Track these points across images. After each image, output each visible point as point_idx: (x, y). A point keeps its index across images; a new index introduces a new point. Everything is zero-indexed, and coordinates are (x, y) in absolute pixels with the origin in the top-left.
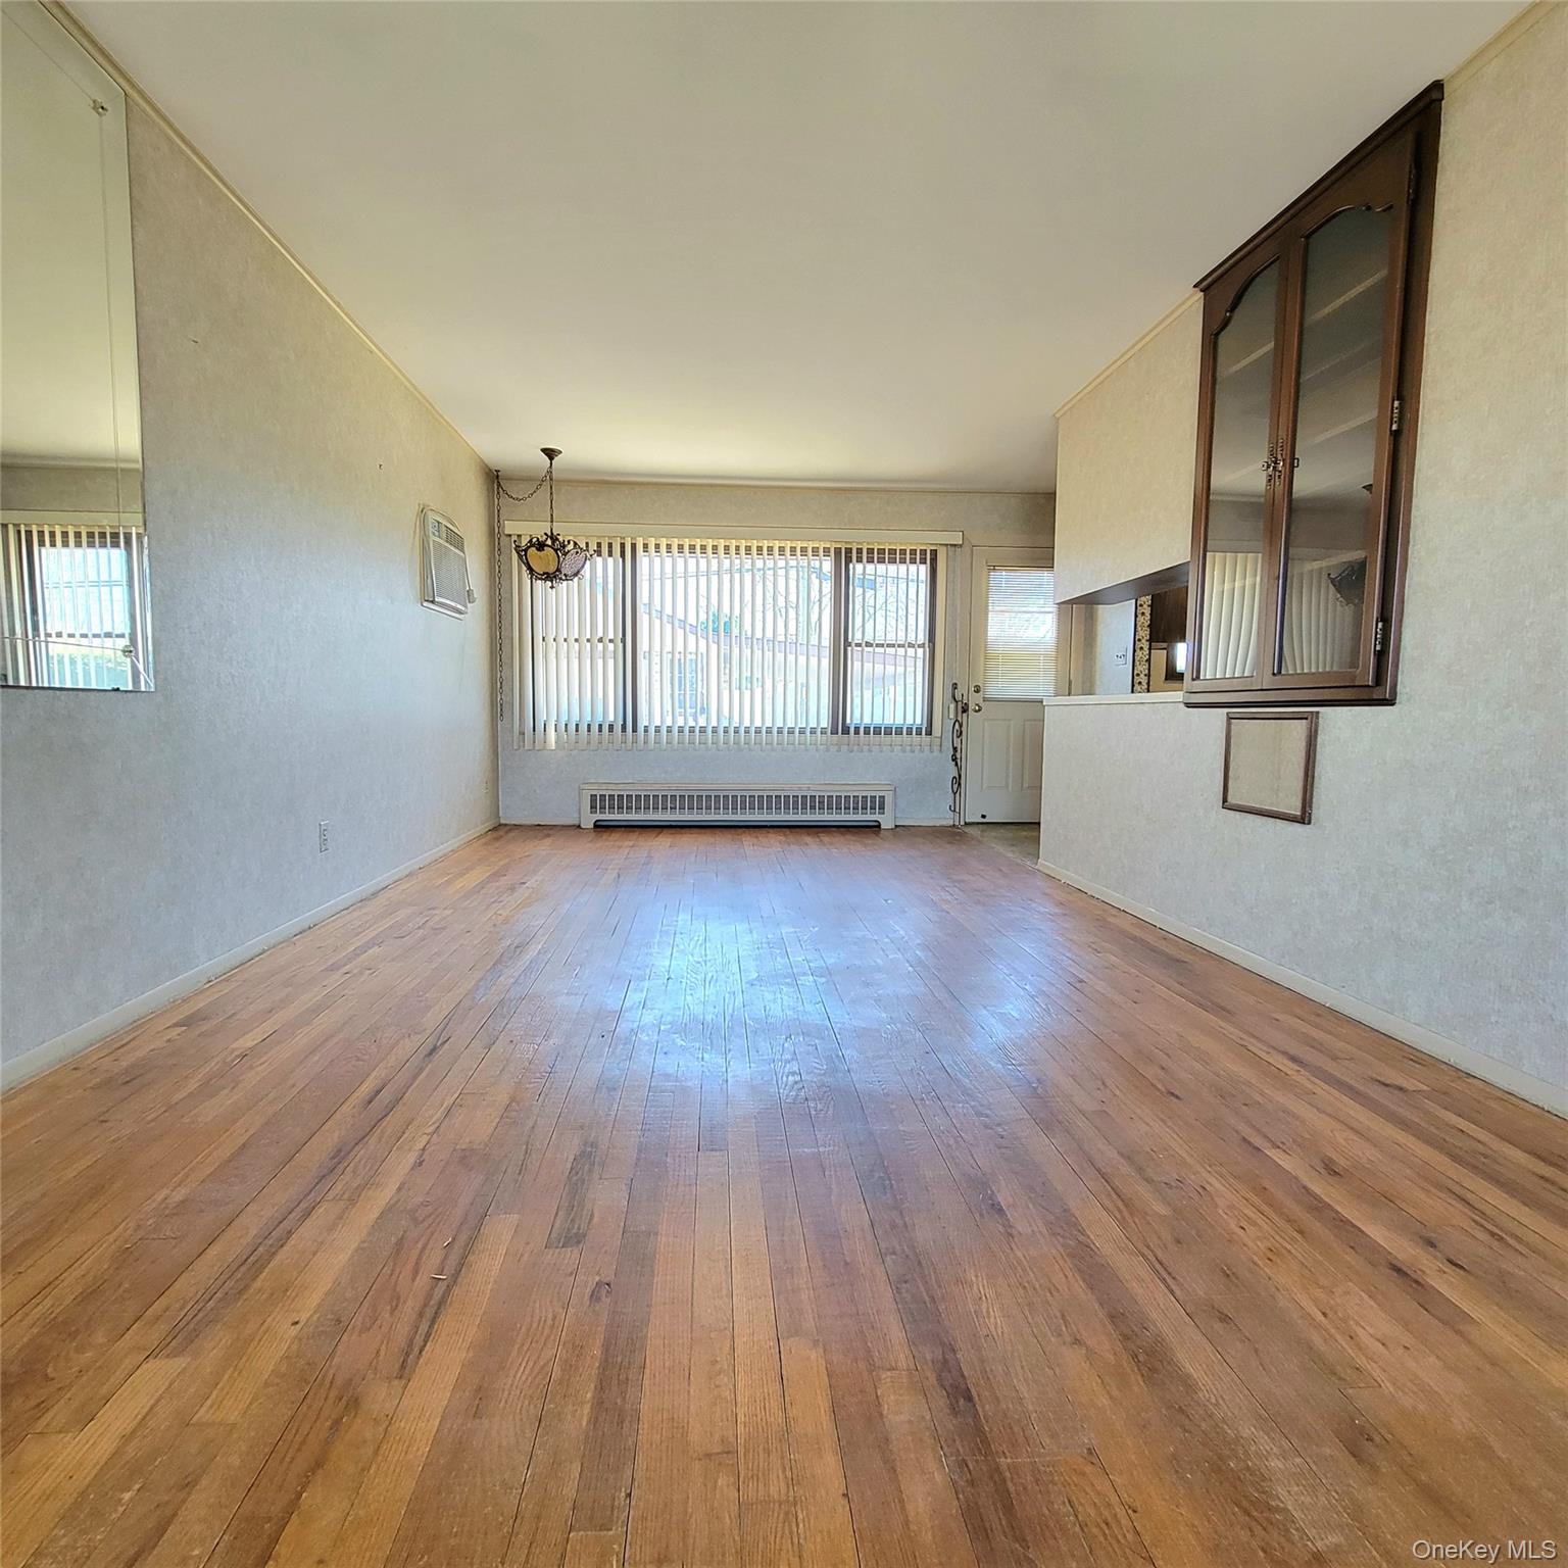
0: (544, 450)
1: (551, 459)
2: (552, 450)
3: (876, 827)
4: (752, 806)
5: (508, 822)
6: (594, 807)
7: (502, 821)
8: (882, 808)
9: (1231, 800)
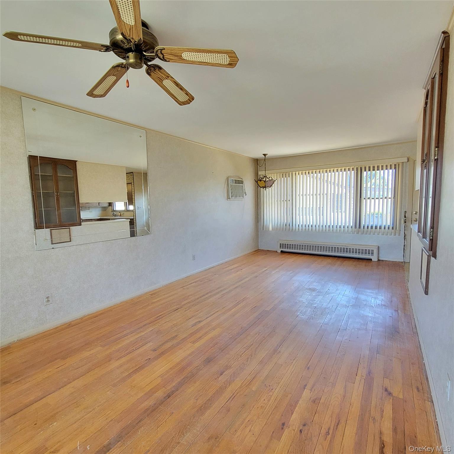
0: (263, 154)
1: (265, 156)
2: (265, 154)
3: (370, 260)
4: (332, 250)
5: (261, 249)
6: (280, 247)
7: (260, 249)
8: (372, 254)
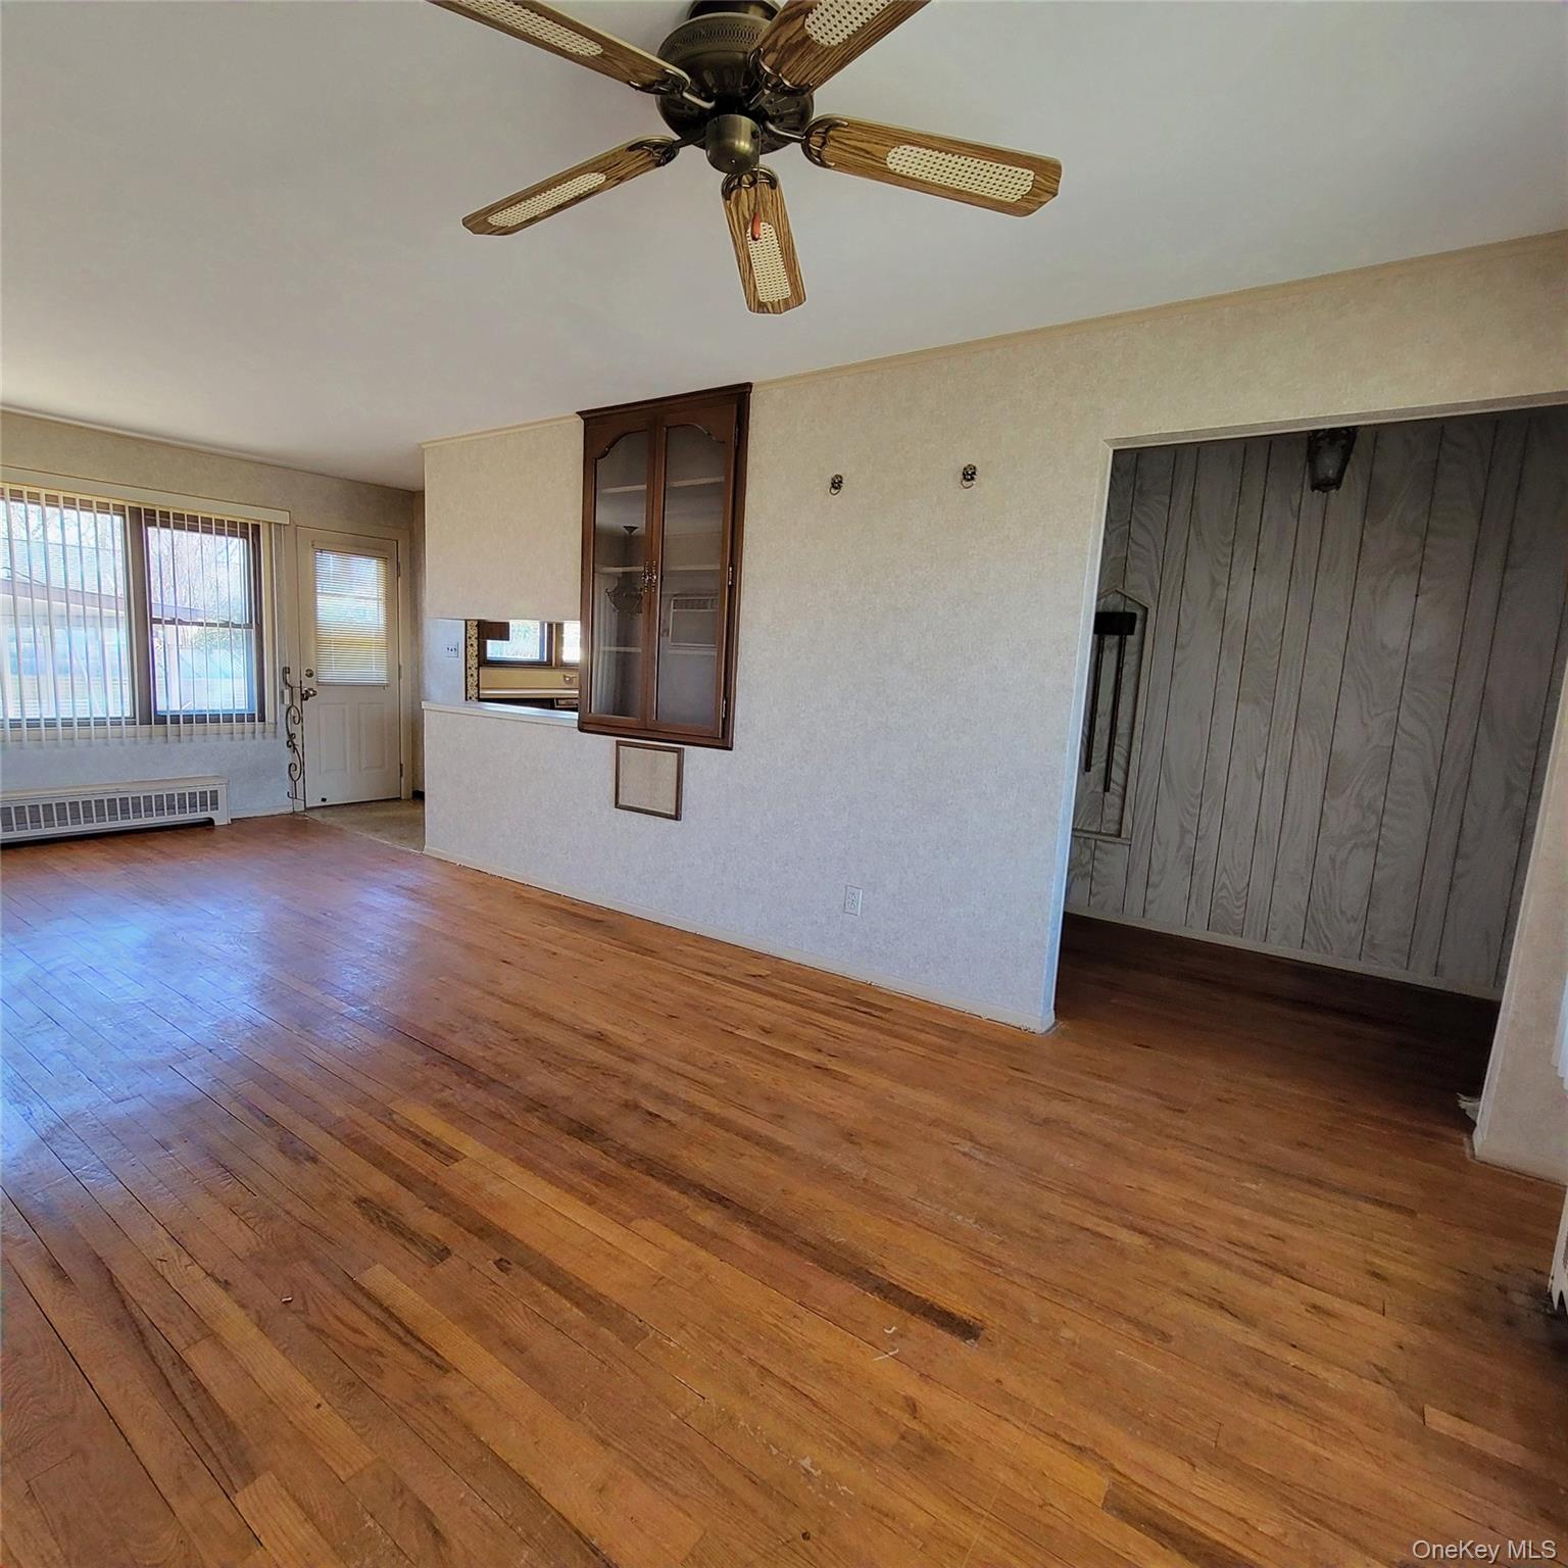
3: (209, 823)
8: (214, 803)
9: (621, 802)
